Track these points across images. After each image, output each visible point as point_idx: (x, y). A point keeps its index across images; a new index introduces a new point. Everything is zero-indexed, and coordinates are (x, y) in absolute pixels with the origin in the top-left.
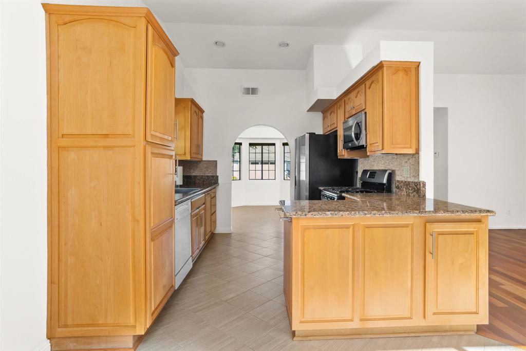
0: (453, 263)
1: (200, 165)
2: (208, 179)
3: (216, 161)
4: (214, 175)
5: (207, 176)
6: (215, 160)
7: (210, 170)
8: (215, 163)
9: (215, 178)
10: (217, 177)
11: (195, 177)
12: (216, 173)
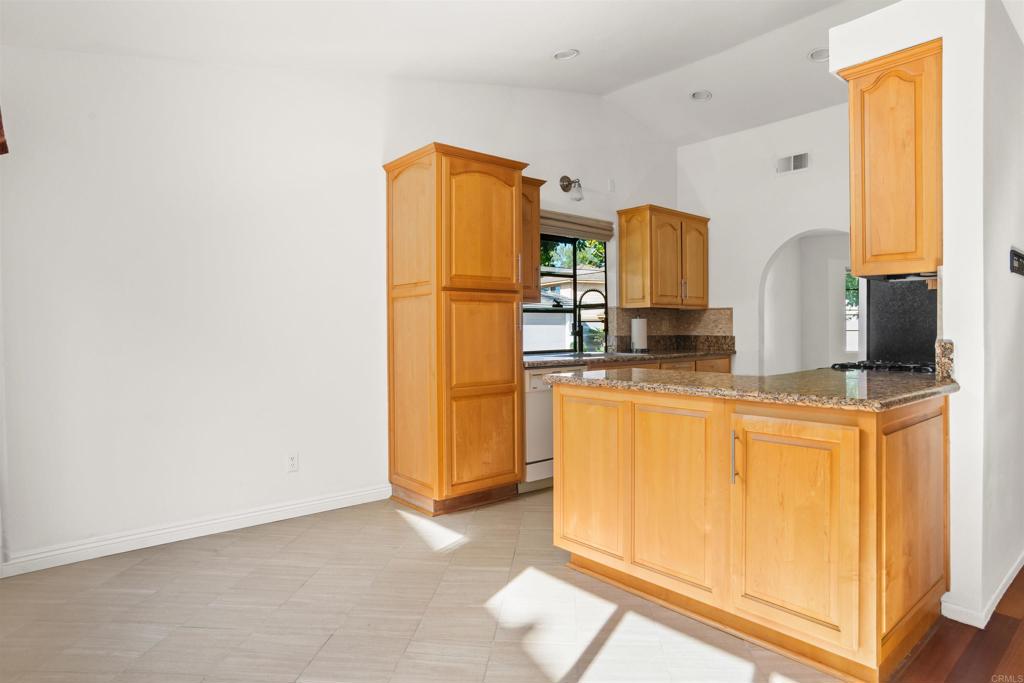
0: (782, 504)
1: (707, 317)
2: (717, 342)
3: (731, 309)
4: (728, 334)
5: (716, 337)
6: (729, 306)
7: (720, 326)
8: (728, 313)
9: (728, 341)
10: (733, 338)
11: (696, 337)
12: (731, 331)
